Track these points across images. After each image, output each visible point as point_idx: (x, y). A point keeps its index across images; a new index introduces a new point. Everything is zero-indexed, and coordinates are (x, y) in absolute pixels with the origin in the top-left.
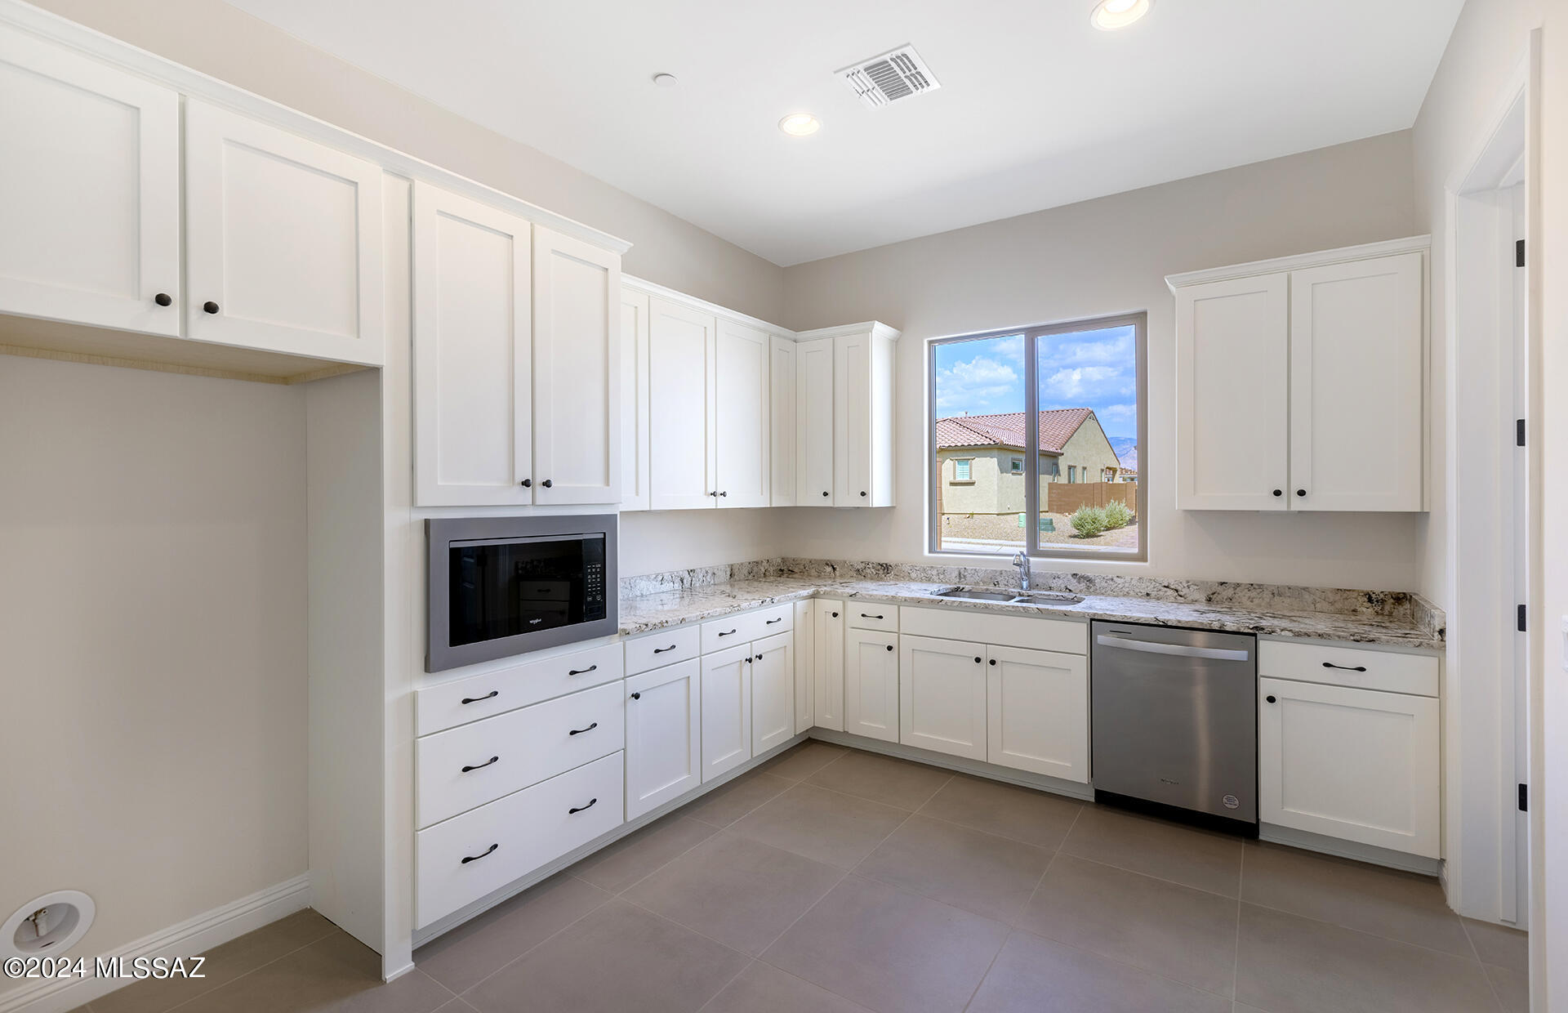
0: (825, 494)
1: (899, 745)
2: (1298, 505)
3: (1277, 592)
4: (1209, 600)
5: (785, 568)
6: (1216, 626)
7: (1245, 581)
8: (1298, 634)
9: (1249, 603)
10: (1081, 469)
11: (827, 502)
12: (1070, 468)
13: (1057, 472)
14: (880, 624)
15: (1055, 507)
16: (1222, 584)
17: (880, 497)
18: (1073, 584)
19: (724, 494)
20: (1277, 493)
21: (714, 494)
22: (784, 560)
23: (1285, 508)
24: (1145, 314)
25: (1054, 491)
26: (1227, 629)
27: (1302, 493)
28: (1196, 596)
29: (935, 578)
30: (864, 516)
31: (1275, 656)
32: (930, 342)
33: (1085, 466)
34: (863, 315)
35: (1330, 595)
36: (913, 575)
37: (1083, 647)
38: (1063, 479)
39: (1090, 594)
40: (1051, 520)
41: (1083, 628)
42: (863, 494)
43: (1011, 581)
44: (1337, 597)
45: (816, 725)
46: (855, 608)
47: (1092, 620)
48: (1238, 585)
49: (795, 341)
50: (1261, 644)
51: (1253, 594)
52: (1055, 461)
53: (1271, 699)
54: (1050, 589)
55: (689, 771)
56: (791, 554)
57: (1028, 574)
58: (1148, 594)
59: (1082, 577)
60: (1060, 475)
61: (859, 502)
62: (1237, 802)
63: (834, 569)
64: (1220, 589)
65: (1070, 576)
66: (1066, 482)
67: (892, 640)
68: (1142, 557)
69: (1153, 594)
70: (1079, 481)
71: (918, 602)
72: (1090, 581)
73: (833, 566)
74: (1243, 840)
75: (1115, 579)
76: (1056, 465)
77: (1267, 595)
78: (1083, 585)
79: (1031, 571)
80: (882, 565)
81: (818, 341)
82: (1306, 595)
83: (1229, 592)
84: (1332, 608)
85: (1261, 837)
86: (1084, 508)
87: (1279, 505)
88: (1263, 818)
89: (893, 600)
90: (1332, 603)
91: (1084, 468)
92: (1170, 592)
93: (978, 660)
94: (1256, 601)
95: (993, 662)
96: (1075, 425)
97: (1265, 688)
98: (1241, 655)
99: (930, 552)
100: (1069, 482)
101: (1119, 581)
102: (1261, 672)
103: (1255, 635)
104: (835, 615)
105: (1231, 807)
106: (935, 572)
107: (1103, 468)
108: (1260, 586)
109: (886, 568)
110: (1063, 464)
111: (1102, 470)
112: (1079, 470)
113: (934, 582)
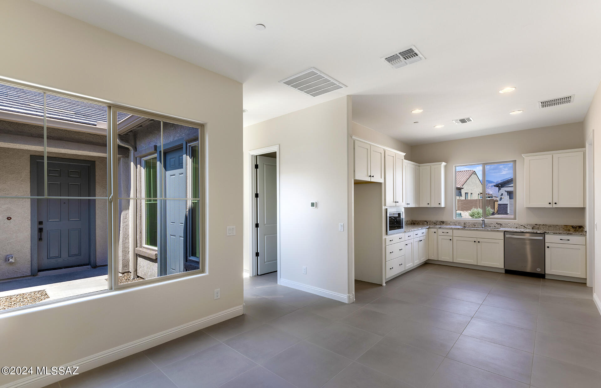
0: (428, 204)
1: (453, 262)
2: (555, 206)
3: (550, 226)
4: (533, 228)
5: (413, 223)
6: (535, 232)
7: (542, 223)
8: (554, 233)
9: (543, 229)
10: (470, 193)
11: (429, 206)
12: (466, 193)
13: (461, 195)
14: (448, 234)
15: (460, 209)
16: (536, 224)
17: (443, 205)
18: (496, 225)
19: (398, 202)
20: (550, 203)
21: (396, 202)
22: (412, 221)
23: (551, 207)
24: (516, 161)
25: (460, 202)
26: (538, 233)
27: (556, 203)
28: (529, 227)
29: (457, 224)
30: (439, 209)
31: (549, 238)
32: (455, 166)
33: (472, 193)
34: (440, 161)
35: (563, 227)
36: (451, 224)
37: (503, 238)
38: (463, 198)
39: (501, 227)
40: (461, 213)
41: (503, 234)
42: (439, 204)
43: (479, 225)
44: (565, 227)
45: (429, 259)
46: (440, 231)
47: (504, 232)
48: (540, 225)
49: (419, 166)
50: (546, 236)
51: (544, 227)
52: (460, 191)
53: (548, 247)
54: (490, 226)
55: (412, 263)
56: (414, 219)
57: (484, 223)
58: (517, 227)
59: (499, 224)
60: (462, 196)
61: (439, 206)
62: (540, 270)
63: (427, 223)
64: (535, 226)
65: (496, 224)
66: (465, 199)
67: (451, 238)
68: (515, 219)
69: (518, 227)
70: (469, 198)
71: (459, 229)
72: (501, 224)
73: (427, 222)
74: (541, 279)
75: (508, 224)
76: (461, 192)
77: (547, 227)
78: (499, 226)
79: (485, 222)
80: (441, 222)
81: (426, 167)
82: (557, 227)
83: (538, 226)
84: (564, 229)
85: (546, 278)
86: (474, 209)
87: (550, 206)
88: (546, 273)
89: (451, 229)
90: (564, 228)
91: (472, 194)
92: (522, 227)
93: (475, 242)
94: (545, 228)
95: (479, 242)
96: (468, 177)
97: (547, 245)
98: (541, 238)
99: (455, 218)
100: (466, 199)
101: (509, 224)
102: (546, 242)
103: (544, 234)
104: (435, 232)
105: (539, 270)
106: (457, 223)
107: (479, 193)
108: (546, 225)
109: (443, 222)
110: (463, 192)
111: (479, 194)
112: (469, 194)
113: (457, 225)
